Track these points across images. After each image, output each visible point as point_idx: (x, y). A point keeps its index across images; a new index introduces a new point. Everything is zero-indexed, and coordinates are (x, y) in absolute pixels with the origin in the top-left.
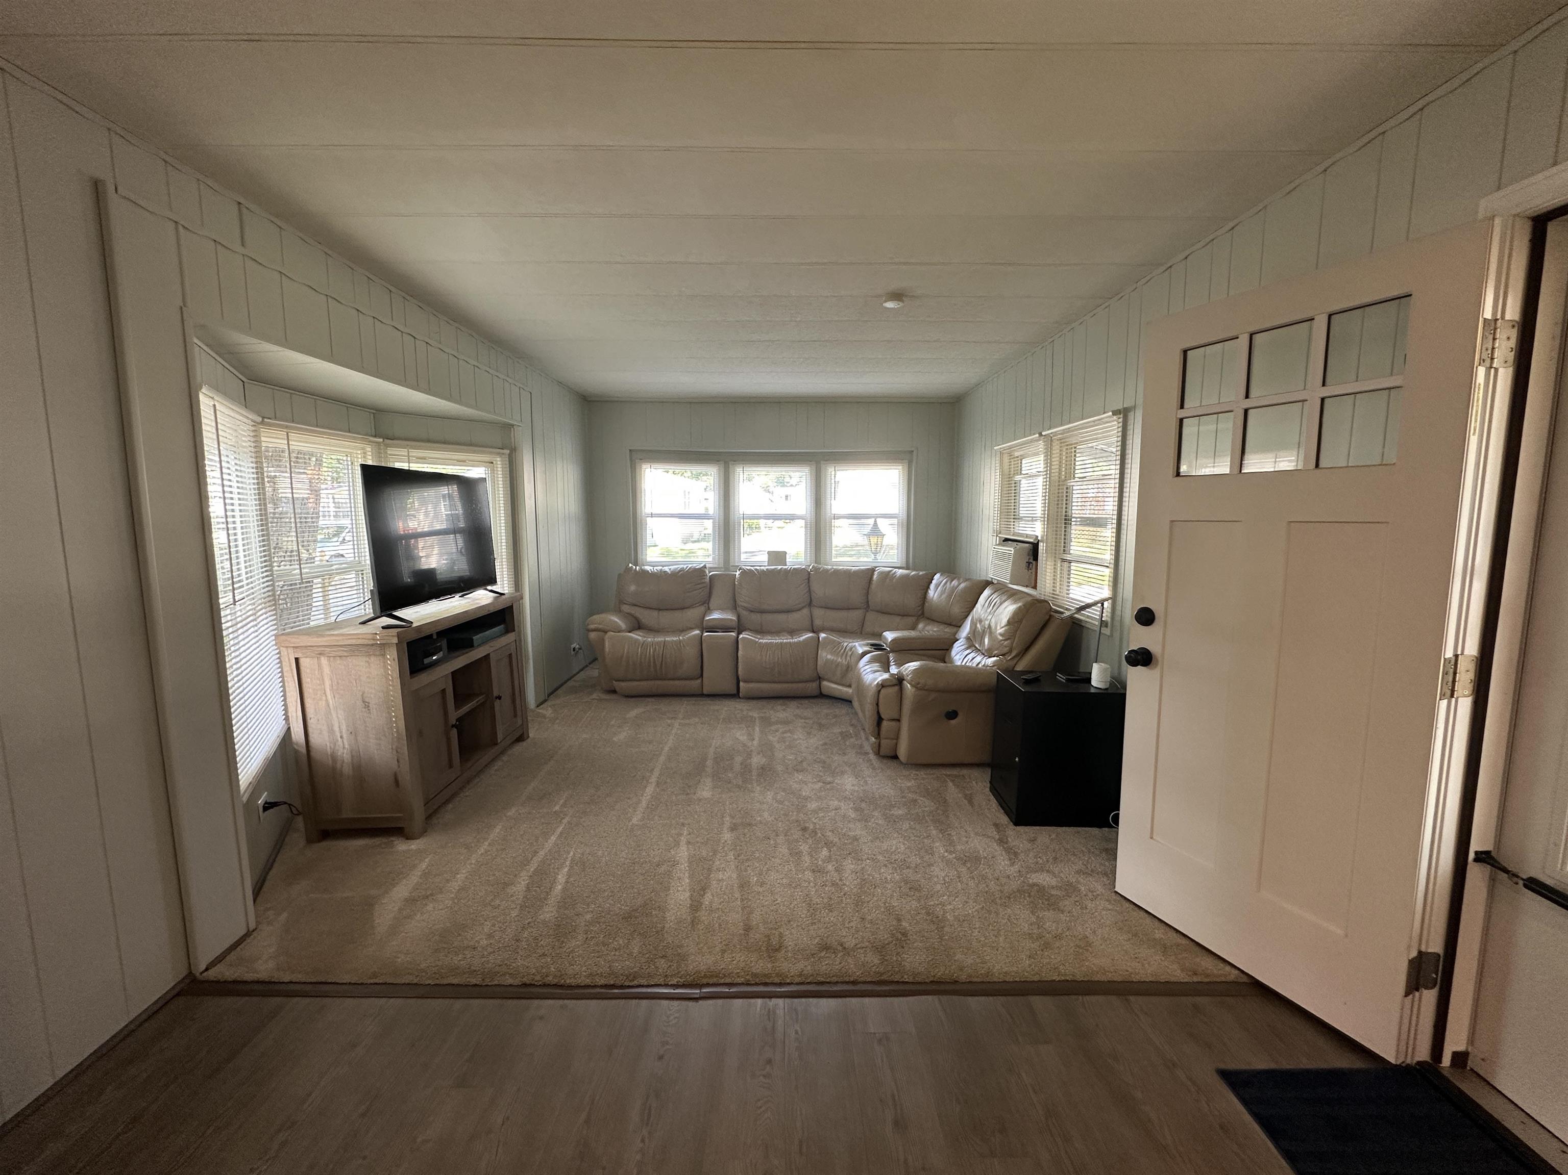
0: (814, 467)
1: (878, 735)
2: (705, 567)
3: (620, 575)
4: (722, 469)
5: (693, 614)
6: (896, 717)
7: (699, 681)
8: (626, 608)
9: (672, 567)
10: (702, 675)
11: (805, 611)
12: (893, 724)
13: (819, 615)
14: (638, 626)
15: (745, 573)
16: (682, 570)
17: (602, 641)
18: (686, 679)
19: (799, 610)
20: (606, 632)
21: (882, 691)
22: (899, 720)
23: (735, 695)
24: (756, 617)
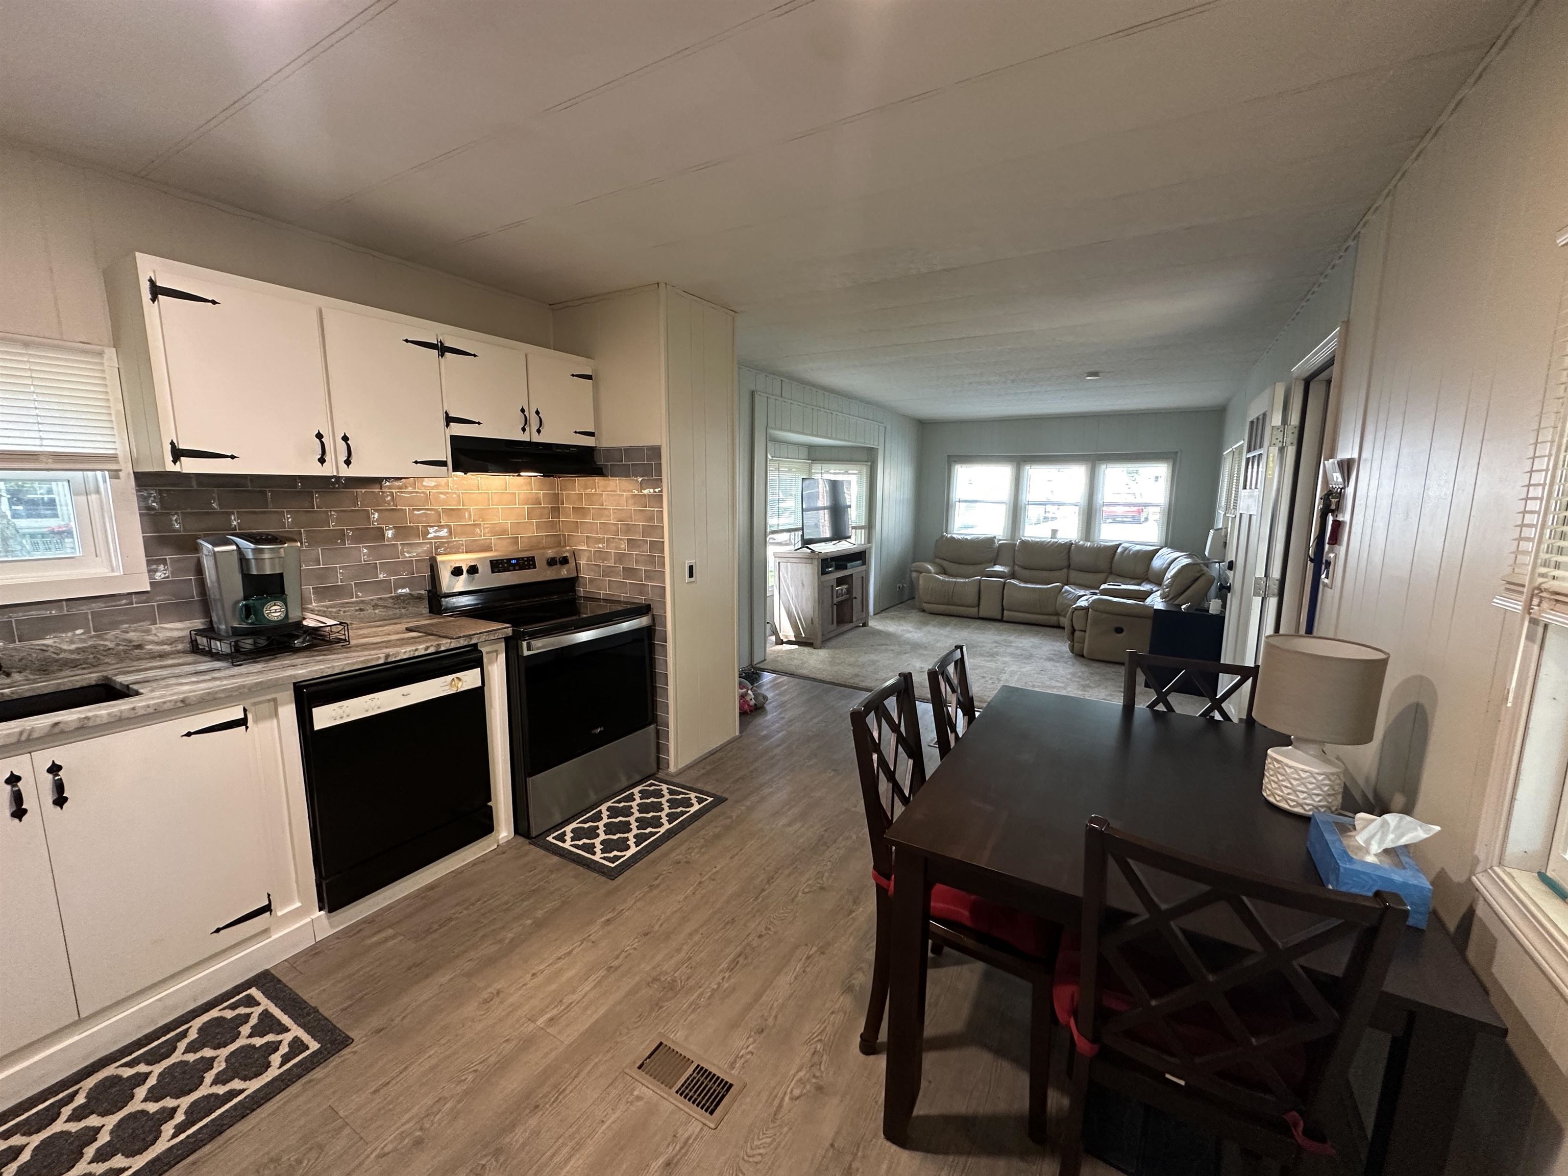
0: (1090, 465)
1: (1072, 641)
2: (995, 537)
3: (937, 541)
4: (1015, 466)
5: (979, 567)
6: (1083, 628)
7: (975, 609)
8: (938, 561)
9: (973, 536)
10: (979, 605)
11: (1065, 571)
12: (1082, 633)
13: (1073, 575)
14: (944, 572)
15: (1023, 542)
16: (978, 538)
17: (918, 577)
18: (967, 606)
19: (1061, 569)
20: (921, 573)
21: (1076, 612)
22: (1085, 631)
23: (1001, 621)
24: (1026, 573)
